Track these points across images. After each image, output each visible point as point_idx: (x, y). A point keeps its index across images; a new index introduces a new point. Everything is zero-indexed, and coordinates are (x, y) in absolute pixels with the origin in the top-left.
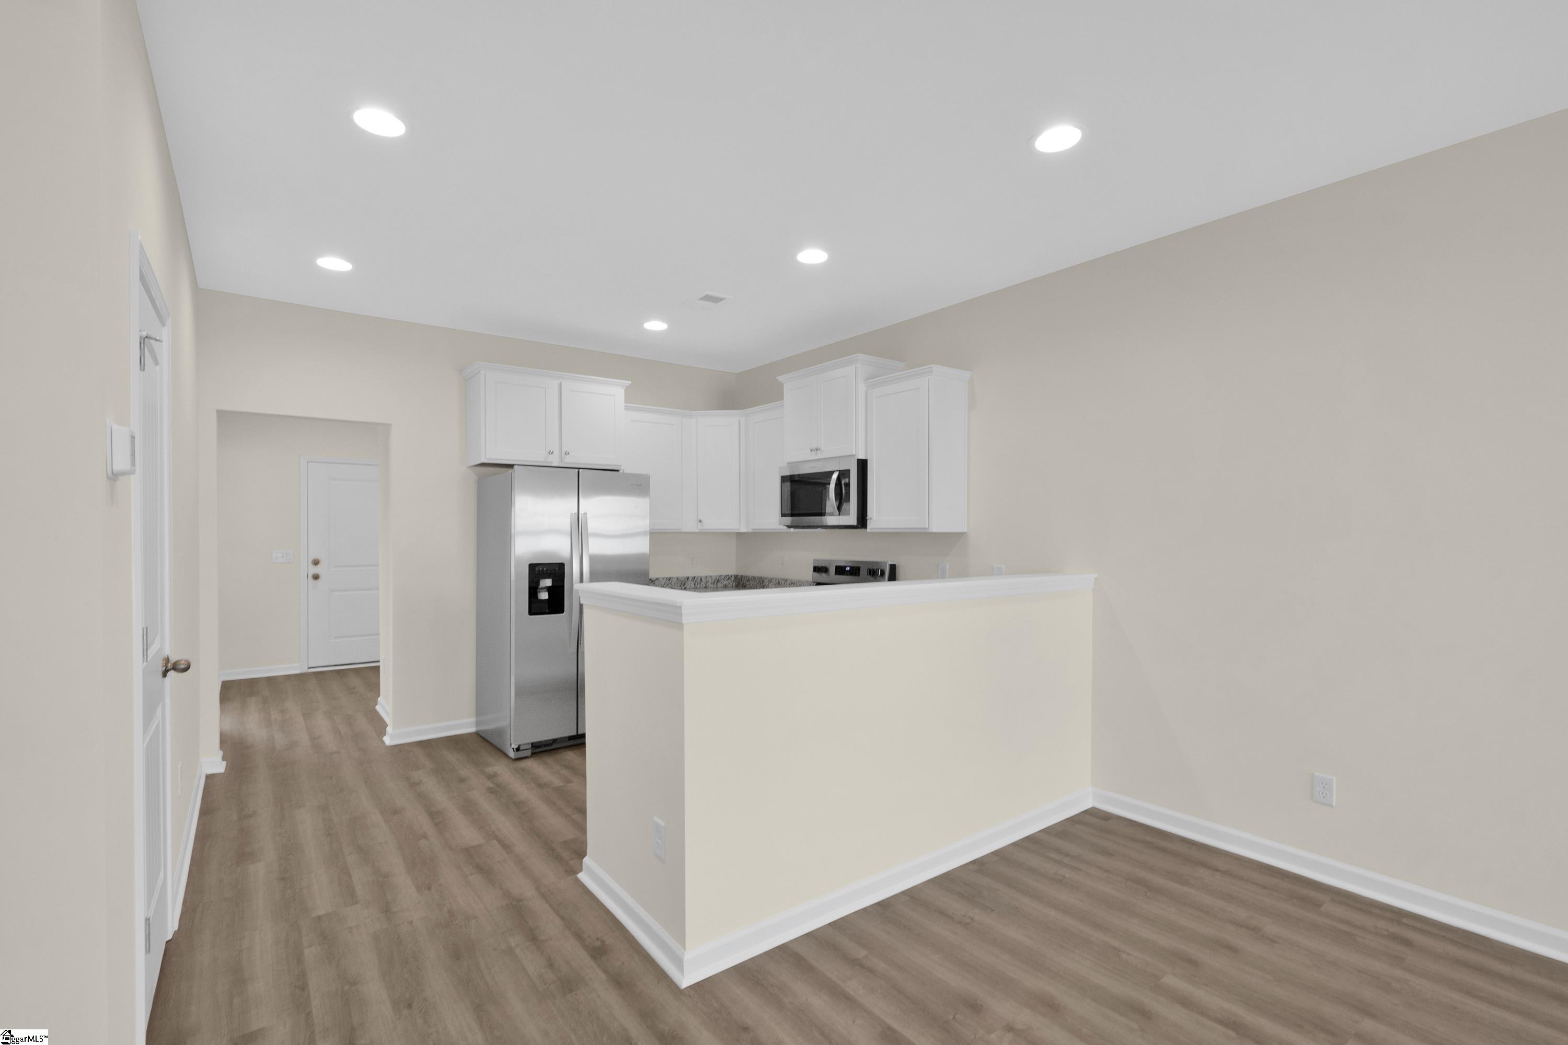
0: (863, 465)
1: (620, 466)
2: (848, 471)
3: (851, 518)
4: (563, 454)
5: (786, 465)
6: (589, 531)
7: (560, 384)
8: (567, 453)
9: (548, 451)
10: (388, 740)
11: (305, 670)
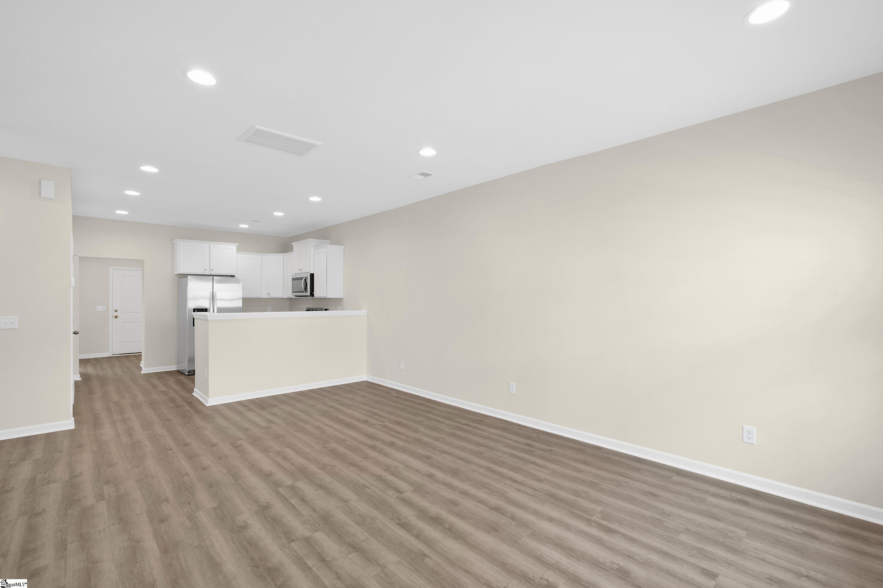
0: (312, 276)
1: (235, 274)
2: (307, 277)
3: (309, 293)
4: (211, 271)
5: (294, 274)
6: (217, 298)
7: (210, 246)
8: (212, 270)
9: (204, 269)
10: (142, 372)
11: (111, 355)
